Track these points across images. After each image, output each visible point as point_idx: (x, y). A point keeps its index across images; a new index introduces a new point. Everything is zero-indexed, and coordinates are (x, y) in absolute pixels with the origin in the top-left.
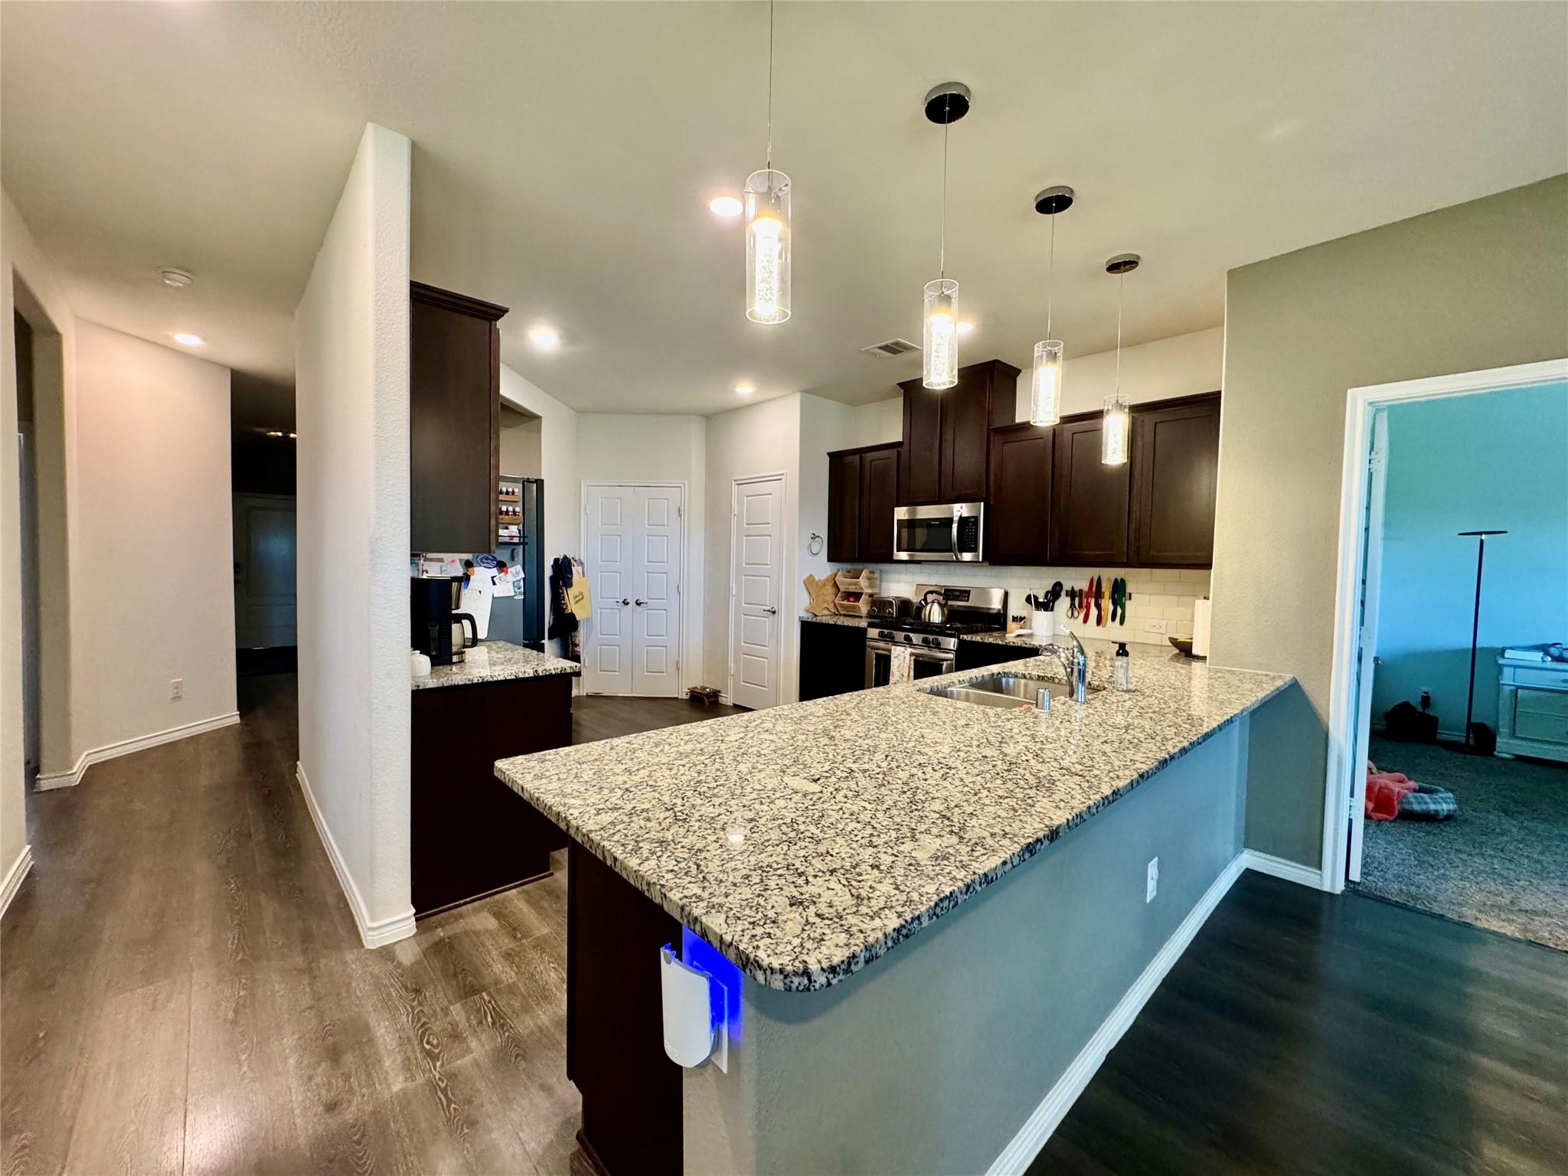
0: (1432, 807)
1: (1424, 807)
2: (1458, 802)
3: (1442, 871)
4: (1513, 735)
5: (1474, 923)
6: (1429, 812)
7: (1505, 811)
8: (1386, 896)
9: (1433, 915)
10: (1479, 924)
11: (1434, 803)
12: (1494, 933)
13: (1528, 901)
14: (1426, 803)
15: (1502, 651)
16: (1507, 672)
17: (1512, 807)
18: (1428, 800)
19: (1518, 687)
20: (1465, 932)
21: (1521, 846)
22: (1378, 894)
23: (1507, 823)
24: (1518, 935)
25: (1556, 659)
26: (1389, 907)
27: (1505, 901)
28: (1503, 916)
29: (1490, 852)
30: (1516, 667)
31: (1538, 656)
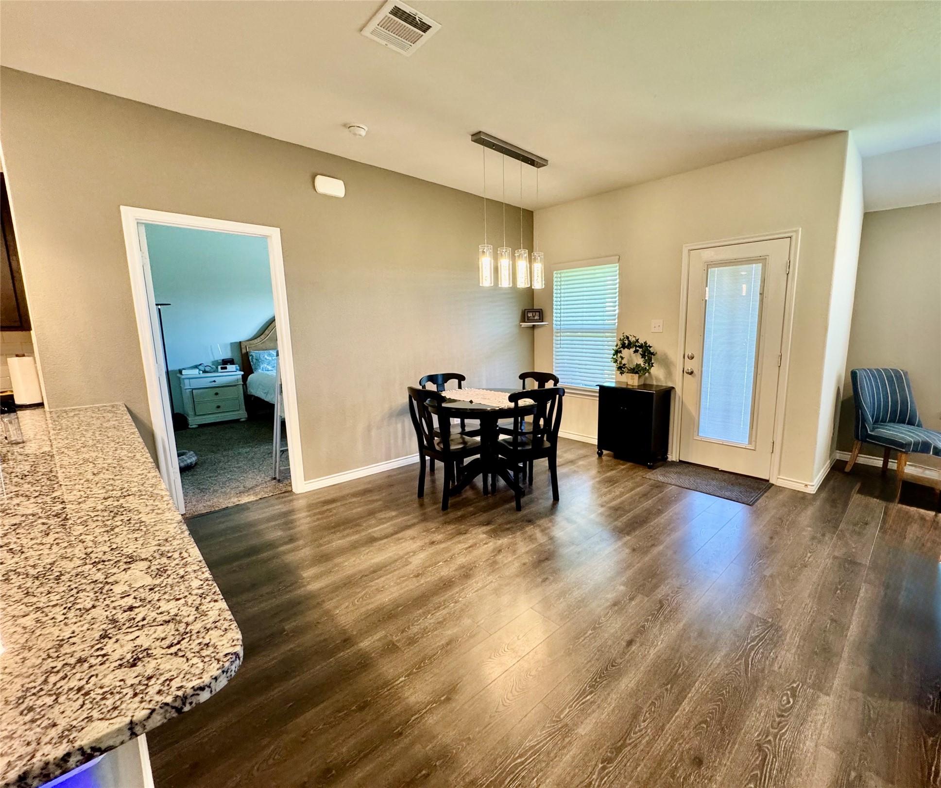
0: (189, 461)
1: (185, 463)
2: (197, 455)
3: (212, 489)
4: (195, 415)
5: (239, 503)
6: (188, 464)
7: (213, 452)
8: (200, 512)
9: (224, 509)
10: (241, 502)
11: (189, 459)
12: (249, 502)
13: (249, 484)
14: (186, 460)
15: (180, 372)
16: (187, 381)
17: (214, 449)
18: (186, 459)
19: (193, 389)
20: (240, 508)
21: (230, 463)
22: (196, 513)
23: (218, 456)
24: (255, 499)
25: (205, 372)
26: (205, 517)
27: (242, 488)
28: (246, 494)
29: (222, 472)
30: (189, 379)
31: (196, 371)
